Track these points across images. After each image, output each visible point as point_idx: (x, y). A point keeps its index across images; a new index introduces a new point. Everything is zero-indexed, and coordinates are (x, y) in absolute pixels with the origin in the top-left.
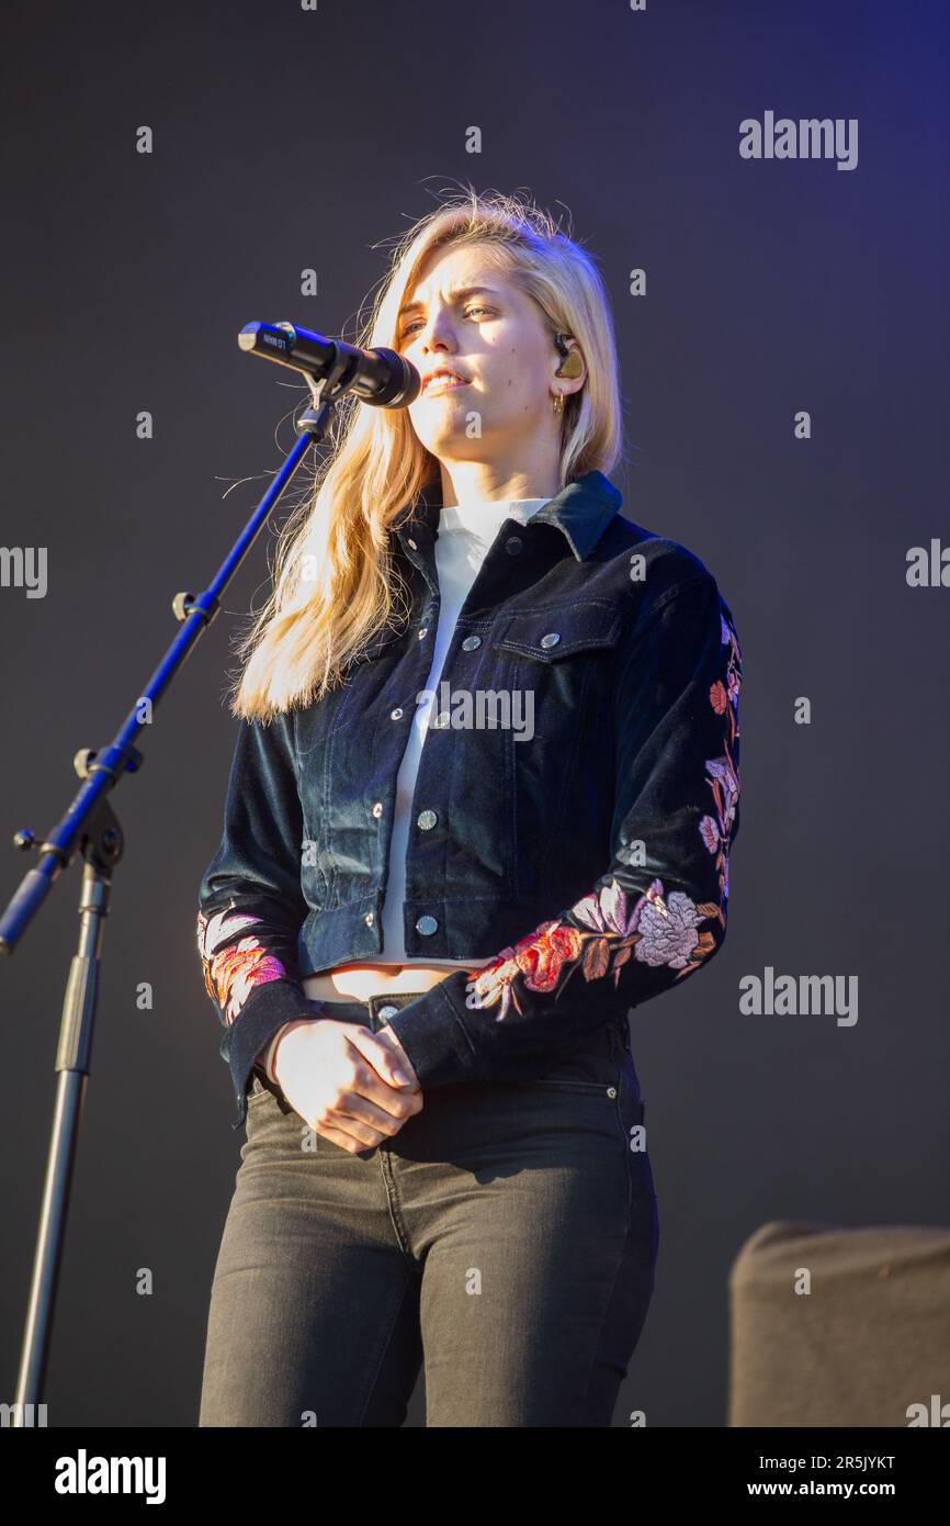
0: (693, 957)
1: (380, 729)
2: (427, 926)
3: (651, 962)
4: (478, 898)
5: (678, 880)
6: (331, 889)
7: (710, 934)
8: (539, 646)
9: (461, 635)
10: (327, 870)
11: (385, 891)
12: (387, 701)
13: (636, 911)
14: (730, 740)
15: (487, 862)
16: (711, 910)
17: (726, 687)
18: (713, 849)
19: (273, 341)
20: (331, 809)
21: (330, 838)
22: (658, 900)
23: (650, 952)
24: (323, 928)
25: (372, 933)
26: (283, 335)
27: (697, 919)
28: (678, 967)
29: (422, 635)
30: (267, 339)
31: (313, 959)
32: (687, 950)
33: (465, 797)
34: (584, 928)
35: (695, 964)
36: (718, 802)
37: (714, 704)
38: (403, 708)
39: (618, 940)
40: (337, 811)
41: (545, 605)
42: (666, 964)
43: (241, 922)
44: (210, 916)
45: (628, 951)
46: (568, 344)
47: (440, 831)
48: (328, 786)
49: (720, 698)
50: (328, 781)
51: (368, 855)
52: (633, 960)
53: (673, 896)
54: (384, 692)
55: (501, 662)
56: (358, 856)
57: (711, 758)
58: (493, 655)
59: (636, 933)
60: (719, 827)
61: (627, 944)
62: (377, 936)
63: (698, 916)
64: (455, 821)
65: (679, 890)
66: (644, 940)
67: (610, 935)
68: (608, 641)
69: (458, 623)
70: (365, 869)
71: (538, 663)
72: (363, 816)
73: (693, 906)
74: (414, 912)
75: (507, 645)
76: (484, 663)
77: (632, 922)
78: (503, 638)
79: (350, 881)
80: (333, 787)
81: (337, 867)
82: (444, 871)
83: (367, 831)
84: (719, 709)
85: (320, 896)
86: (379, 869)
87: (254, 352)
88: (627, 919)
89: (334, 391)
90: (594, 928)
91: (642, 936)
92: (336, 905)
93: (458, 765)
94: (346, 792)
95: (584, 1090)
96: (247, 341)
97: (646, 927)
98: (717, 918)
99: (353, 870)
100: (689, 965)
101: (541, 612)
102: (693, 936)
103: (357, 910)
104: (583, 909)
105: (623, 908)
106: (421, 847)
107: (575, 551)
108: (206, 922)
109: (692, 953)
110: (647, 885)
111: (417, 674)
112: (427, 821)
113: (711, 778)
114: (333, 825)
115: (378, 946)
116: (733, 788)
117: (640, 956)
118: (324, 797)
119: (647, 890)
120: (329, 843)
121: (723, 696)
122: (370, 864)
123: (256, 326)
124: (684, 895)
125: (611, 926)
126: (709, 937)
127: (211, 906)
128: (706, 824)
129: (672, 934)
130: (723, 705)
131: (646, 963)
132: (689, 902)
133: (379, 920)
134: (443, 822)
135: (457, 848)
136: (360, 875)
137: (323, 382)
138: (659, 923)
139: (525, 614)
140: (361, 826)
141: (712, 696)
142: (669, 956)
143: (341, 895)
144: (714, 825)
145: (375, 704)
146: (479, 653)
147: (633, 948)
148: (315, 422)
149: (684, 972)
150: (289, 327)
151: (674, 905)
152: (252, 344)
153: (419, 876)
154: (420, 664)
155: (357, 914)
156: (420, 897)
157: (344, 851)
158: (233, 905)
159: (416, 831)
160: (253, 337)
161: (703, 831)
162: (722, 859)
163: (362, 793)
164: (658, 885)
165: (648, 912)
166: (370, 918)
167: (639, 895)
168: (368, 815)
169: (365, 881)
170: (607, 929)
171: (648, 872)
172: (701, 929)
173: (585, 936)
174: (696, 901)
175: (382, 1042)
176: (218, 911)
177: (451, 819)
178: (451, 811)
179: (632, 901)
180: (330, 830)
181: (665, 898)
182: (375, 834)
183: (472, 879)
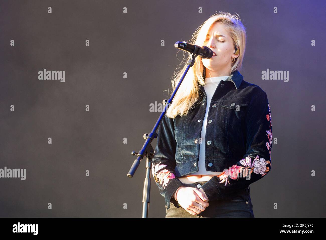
0: (265, 172)
1: (196, 124)
2: (210, 165)
3: (257, 173)
4: (221, 159)
5: (262, 155)
6: (184, 159)
7: (268, 167)
8: (231, 105)
9: (212, 104)
10: (183, 154)
11: (199, 158)
12: (197, 118)
13: (254, 162)
14: (270, 126)
15: (222, 151)
16: (268, 162)
17: (269, 116)
18: (269, 149)
19: (182, 45)
20: (184, 141)
21: (184, 147)
22: (258, 160)
23: (256, 171)
24: (182, 167)
25: (196, 167)
26: (184, 44)
27: (266, 164)
28: (262, 174)
29: (203, 104)
30: (181, 45)
31: (180, 173)
32: (264, 171)
33: (217, 137)
34: (243, 166)
35: (265, 174)
36: (269, 139)
37: (267, 119)
38: (201, 120)
39: (250, 168)
40: (186, 141)
41: (231, 98)
42: (260, 173)
43: (163, 166)
44: (155, 165)
45: (252, 170)
46: (237, 47)
47: (212, 145)
48: (184, 136)
49: (268, 117)
50: (184, 135)
51: (194, 151)
52: (253, 172)
53: (261, 159)
54: (196, 116)
55: (222, 109)
56: (191, 151)
57: (267, 130)
58: (220, 108)
59: (254, 167)
60: (270, 144)
61: (252, 169)
62: (197, 168)
63: (266, 163)
64: (215, 143)
65: (262, 158)
66: (255, 168)
67: (248, 167)
68: (246, 105)
69: (211, 102)
70: (192, 154)
71: (231, 109)
72: (193, 142)
73: (265, 161)
74: (207, 162)
75: (224, 106)
76: (218, 110)
77: (253, 164)
78: (222, 104)
79: (189, 156)
80: (185, 136)
81: (185, 154)
82: (213, 154)
83: (193, 146)
84: (268, 120)
85: (180, 160)
86: (197, 154)
87: (178, 48)
88: (252, 164)
89: (195, 56)
90: (245, 166)
91: (255, 167)
92: (186, 162)
93: (215, 131)
94: (188, 138)
95: (241, 202)
96: (176, 46)
97: (255, 165)
98: (270, 164)
99: (189, 154)
100: (264, 174)
101: (230, 99)
102: (265, 168)
103: (191, 162)
104: (242, 162)
105: (251, 161)
106: (208, 148)
107: (236, 87)
108: (154, 166)
109: (265, 171)
110: (256, 156)
111: (203, 113)
112: (209, 143)
113: (268, 134)
114: (185, 144)
115: (197, 170)
116: (271, 137)
117: (254, 172)
118: (183, 139)
119: (256, 157)
120: (184, 148)
121: (269, 117)
122: (194, 153)
123: (178, 42)
124: (263, 159)
125: (248, 165)
126: (268, 168)
127: (155, 162)
128: (267, 144)
129: (261, 167)
130: (269, 119)
131: (256, 173)
132: (264, 160)
133: (197, 164)
134: (213, 143)
135: (216, 149)
136: (191, 155)
137: (192, 54)
138: (258, 165)
139: (226, 100)
140: (192, 145)
142: (260, 172)
143: (187, 159)
144: (269, 144)
145: (194, 119)
146: (216, 108)
147: (253, 170)
148: (191, 62)
149: (263, 175)
150: (185, 42)
151: (261, 161)
152: (177, 46)
153: (208, 154)
154: (203, 111)
155: (192, 163)
156: (208, 159)
157: (187, 150)
158: (160, 162)
159: (206, 145)
160: (177, 45)
161: (267, 145)
162: (270, 151)
163: (192, 137)
164: (258, 156)
165: (256, 162)
166: (195, 164)
167: (254, 159)
168: (194, 142)
169: (193, 157)
170: (247, 166)
171: (256, 154)
172: (267, 166)
173: (243, 167)
174: (265, 160)
175: (200, 191)
176: (157, 164)
177: (214, 142)
178: (214, 141)
179: (252, 160)
180: (184, 145)
181: (259, 159)
182: (195, 146)
183: (219, 155)
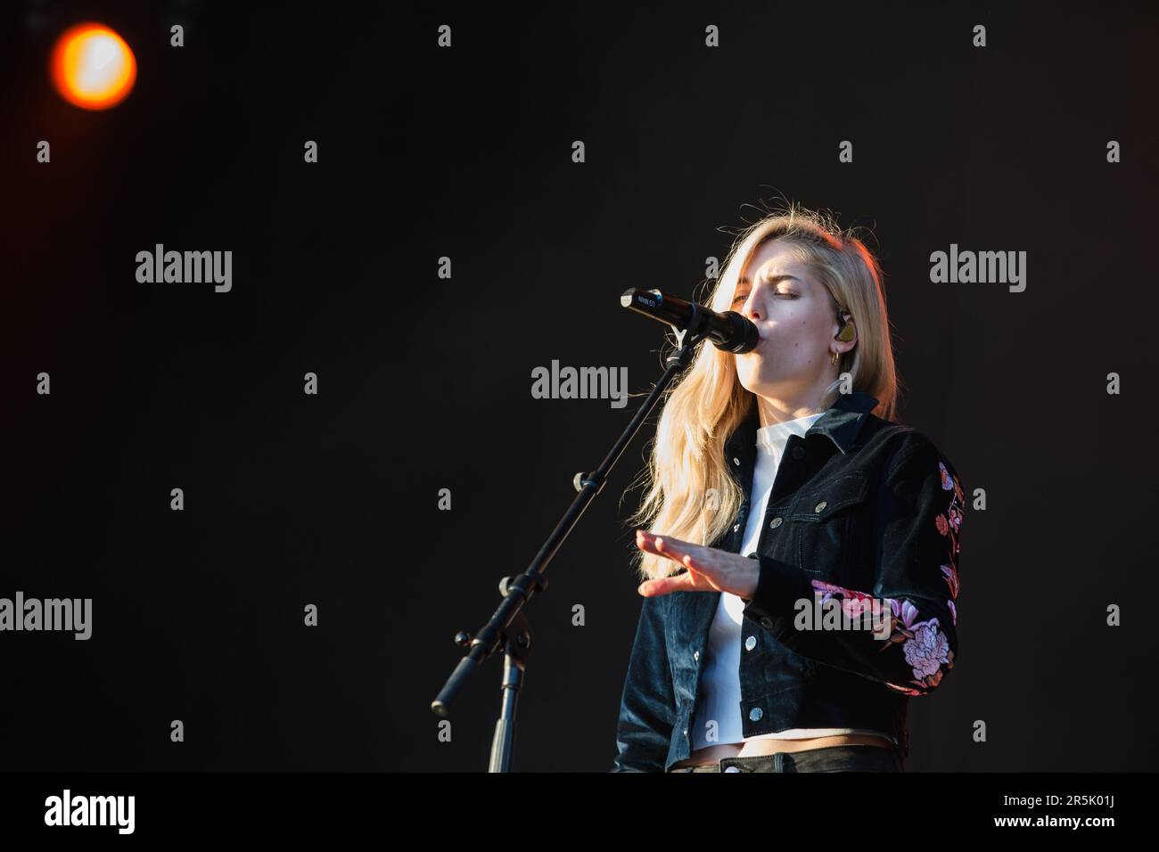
2: (755, 715)
4: (788, 689)
8: (814, 512)
9: (769, 518)
14: (953, 554)
17: (948, 517)
19: (646, 301)
20: (675, 655)
21: (677, 675)
26: (653, 297)
30: (641, 299)
37: (939, 528)
40: (678, 656)
41: (820, 486)
46: (846, 318)
47: (759, 649)
49: (943, 525)
50: (674, 635)
55: (792, 529)
57: (944, 564)
64: (767, 641)
68: (860, 498)
69: (767, 511)
71: (814, 524)
72: (690, 659)
74: (746, 708)
75: (795, 517)
76: (783, 533)
78: (792, 513)
80: (676, 639)
81: (682, 695)
82: (764, 675)
83: (692, 670)
84: (943, 532)
87: (631, 308)
89: (693, 338)
96: (626, 301)
101: (817, 491)
106: (748, 662)
107: (840, 448)
112: (751, 644)
114: (678, 665)
120: (677, 678)
121: (945, 523)
123: (633, 290)
130: (946, 529)
134: (760, 643)
135: (771, 658)
137: (685, 331)
139: (808, 495)
140: (690, 666)
141: (937, 523)
146: (781, 527)
148: (679, 359)
150: (658, 293)
152: (630, 303)
153: (748, 682)
156: (750, 696)
157: (682, 684)
159: (744, 653)
160: (630, 297)
163: (689, 643)
177: (765, 639)
178: (765, 636)
180: (677, 669)
183: (782, 677)
